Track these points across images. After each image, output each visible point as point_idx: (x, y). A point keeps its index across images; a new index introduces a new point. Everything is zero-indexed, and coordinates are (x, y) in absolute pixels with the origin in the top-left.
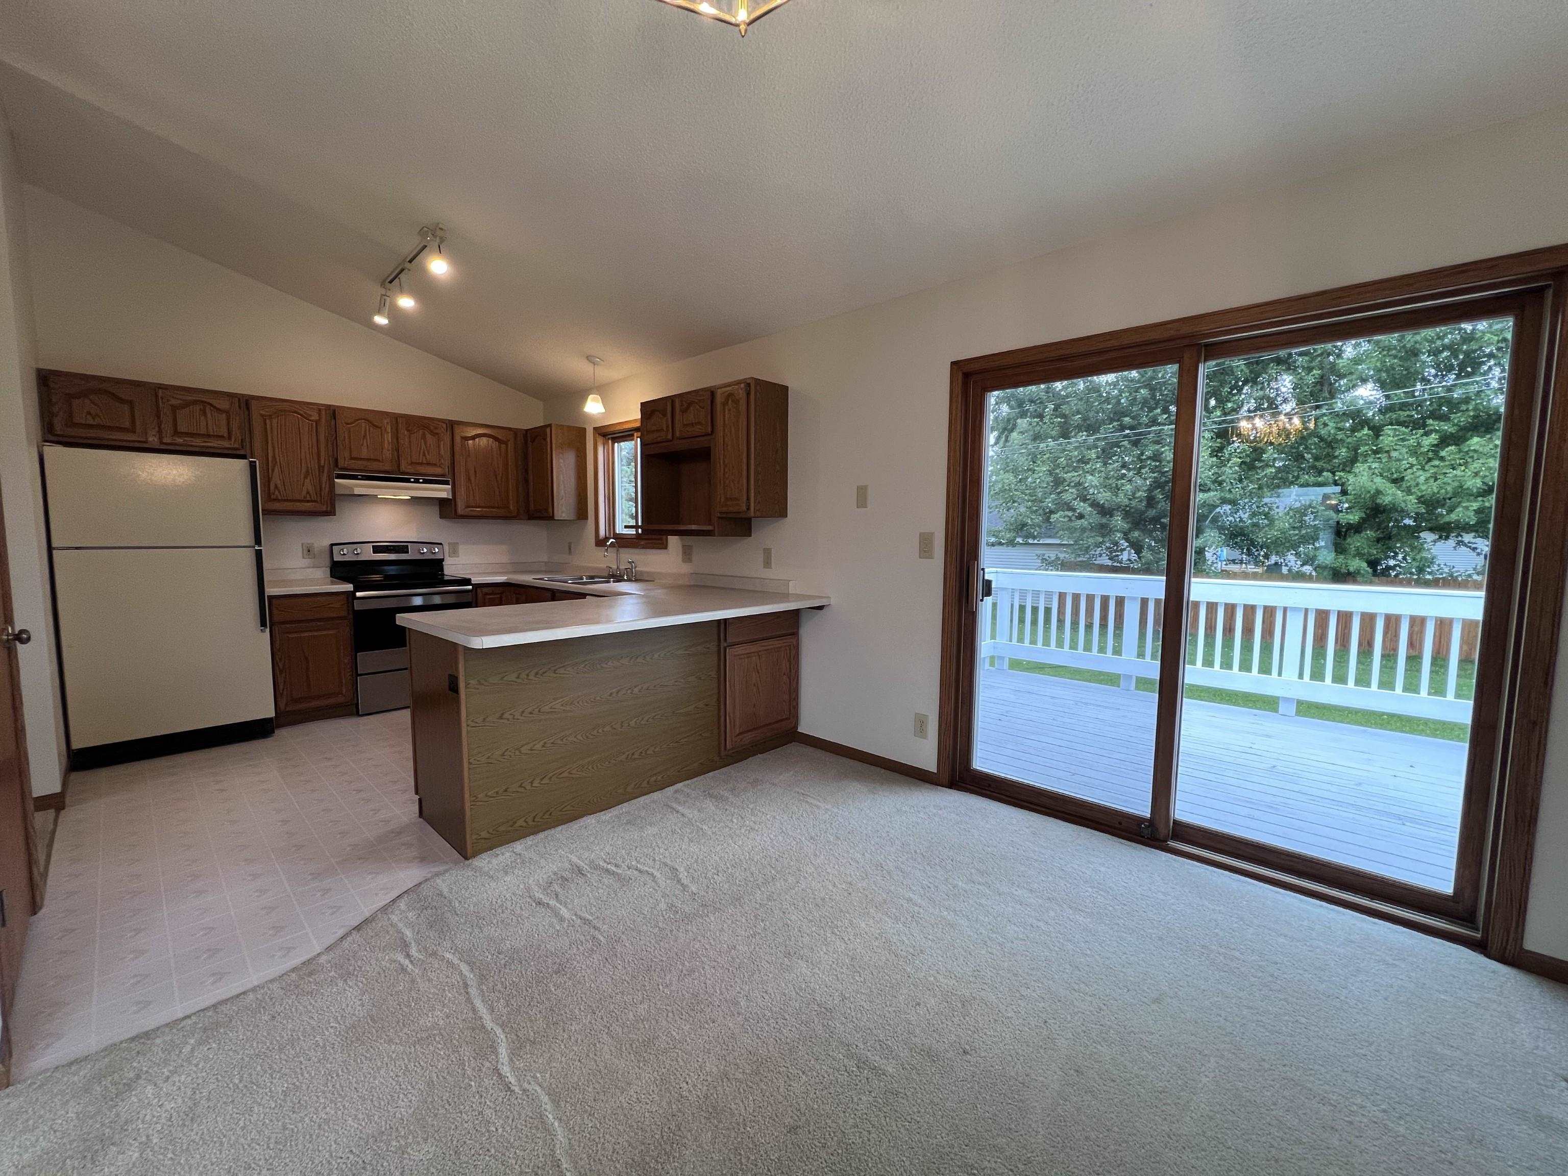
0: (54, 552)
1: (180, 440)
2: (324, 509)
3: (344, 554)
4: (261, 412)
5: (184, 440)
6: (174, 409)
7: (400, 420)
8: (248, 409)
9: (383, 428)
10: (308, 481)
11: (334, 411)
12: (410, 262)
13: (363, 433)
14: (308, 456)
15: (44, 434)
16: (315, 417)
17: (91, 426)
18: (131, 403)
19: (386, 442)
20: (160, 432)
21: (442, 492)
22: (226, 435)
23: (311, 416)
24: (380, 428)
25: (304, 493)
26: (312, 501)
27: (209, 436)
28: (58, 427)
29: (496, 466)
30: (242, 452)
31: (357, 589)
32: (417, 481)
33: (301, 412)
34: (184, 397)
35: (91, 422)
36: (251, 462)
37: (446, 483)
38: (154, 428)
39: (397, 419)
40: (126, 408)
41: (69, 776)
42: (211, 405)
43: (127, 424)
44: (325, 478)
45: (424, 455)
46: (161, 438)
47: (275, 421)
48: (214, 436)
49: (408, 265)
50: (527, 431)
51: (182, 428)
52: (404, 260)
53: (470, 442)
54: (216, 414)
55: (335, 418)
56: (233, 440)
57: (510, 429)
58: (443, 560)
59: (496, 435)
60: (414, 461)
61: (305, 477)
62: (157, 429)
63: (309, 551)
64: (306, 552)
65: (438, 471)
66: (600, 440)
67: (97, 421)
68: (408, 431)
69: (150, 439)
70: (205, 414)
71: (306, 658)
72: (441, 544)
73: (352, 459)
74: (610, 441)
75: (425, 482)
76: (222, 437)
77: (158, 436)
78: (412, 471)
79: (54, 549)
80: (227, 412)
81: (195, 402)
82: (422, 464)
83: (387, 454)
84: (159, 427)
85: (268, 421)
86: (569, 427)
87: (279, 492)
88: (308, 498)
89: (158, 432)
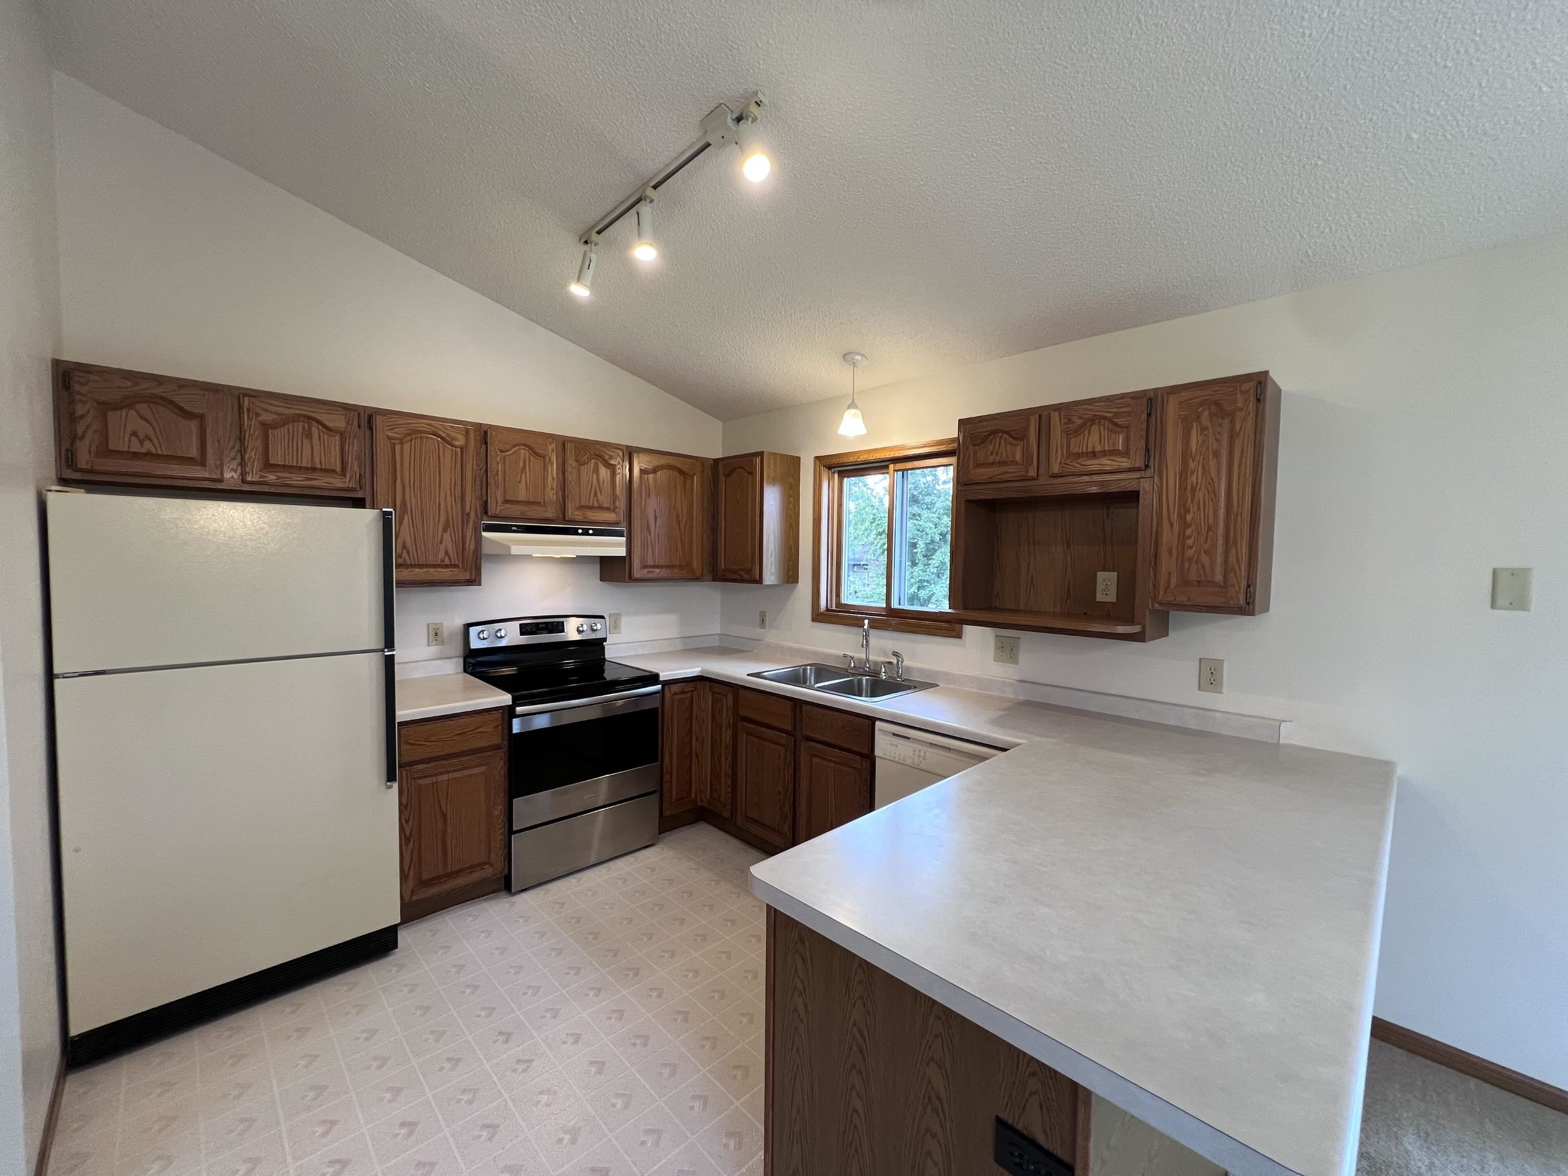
0: (57, 682)
1: (271, 477)
2: (468, 578)
3: (484, 639)
4: (389, 433)
5: (279, 478)
6: (266, 427)
7: (569, 446)
8: (371, 428)
9: (547, 460)
10: (447, 536)
11: (486, 432)
12: (655, 187)
13: (521, 464)
14: (449, 499)
15: (59, 469)
16: (460, 442)
17: (136, 456)
18: (202, 418)
19: (550, 478)
20: (243, 464)
21: (615, 547)
22: (338, 468)
23: (455, 439)
24: (544, 457)
25: (441, 555)
26: (452, 566)
27: (314, 469)
28: (83, 459)
29: (680, 511)
30: (359, 495)
31: (517, 701)
32: (585, 532)
33: (444, 435)
34: (282, 410)
35: (136, 447)
36: (385, 513)
37: (619, 534)
38: (234, 459)
39: (564, 443)
40: (194, 425)
41: (64, 1083)
42: (319, 422)
43: (194, 452)
44: (469, 533)
45: (596, 495)
46: (243, 474)
47: (407, 447)
48: (322, 470)
49: (650, 192)
50: (716, 461)
51: (276, 458)
52: (645, 185)
53: (651, 476)
54: (326, 437)
55: (486, 443)
56: (348, 475)
57: (696, 458)
58: (605, 640)
59: (679, 465)
60: (583, 504)
61: (445, 530)
62: (239, 460)
63: (436, 635)
64: (432, 633)
65: (610, 517)
66: (825, 474)
67: (148, 446)
68: (577, 461)
69: (228, 475)
70: (309, 436)
71: (444, 816)
72: (602, 617)
73: (506, 502)
74: (836, 476)
75: (597, 533)
76: (333, 471)
77: (239, 471)
78: (580, 518)
79: (58, 676)
80: (342, 434)
81: (296, 418)
82: (592, 508)
83: (552, 494)
84: (243, 458)
85: (398, 447)
86: (782, 456)
87: (408, 552)
88: (447, 562)
89: (241, 464)
